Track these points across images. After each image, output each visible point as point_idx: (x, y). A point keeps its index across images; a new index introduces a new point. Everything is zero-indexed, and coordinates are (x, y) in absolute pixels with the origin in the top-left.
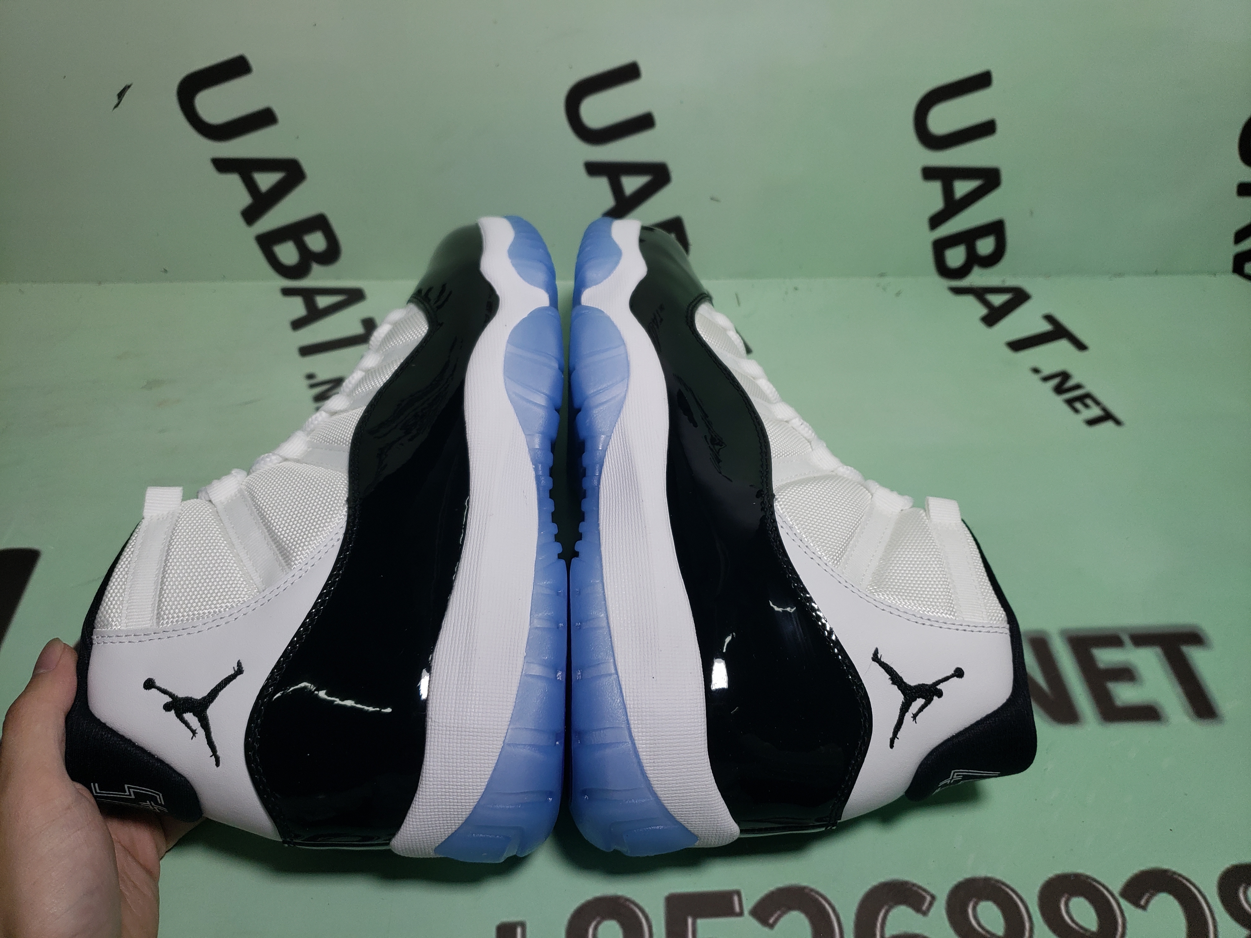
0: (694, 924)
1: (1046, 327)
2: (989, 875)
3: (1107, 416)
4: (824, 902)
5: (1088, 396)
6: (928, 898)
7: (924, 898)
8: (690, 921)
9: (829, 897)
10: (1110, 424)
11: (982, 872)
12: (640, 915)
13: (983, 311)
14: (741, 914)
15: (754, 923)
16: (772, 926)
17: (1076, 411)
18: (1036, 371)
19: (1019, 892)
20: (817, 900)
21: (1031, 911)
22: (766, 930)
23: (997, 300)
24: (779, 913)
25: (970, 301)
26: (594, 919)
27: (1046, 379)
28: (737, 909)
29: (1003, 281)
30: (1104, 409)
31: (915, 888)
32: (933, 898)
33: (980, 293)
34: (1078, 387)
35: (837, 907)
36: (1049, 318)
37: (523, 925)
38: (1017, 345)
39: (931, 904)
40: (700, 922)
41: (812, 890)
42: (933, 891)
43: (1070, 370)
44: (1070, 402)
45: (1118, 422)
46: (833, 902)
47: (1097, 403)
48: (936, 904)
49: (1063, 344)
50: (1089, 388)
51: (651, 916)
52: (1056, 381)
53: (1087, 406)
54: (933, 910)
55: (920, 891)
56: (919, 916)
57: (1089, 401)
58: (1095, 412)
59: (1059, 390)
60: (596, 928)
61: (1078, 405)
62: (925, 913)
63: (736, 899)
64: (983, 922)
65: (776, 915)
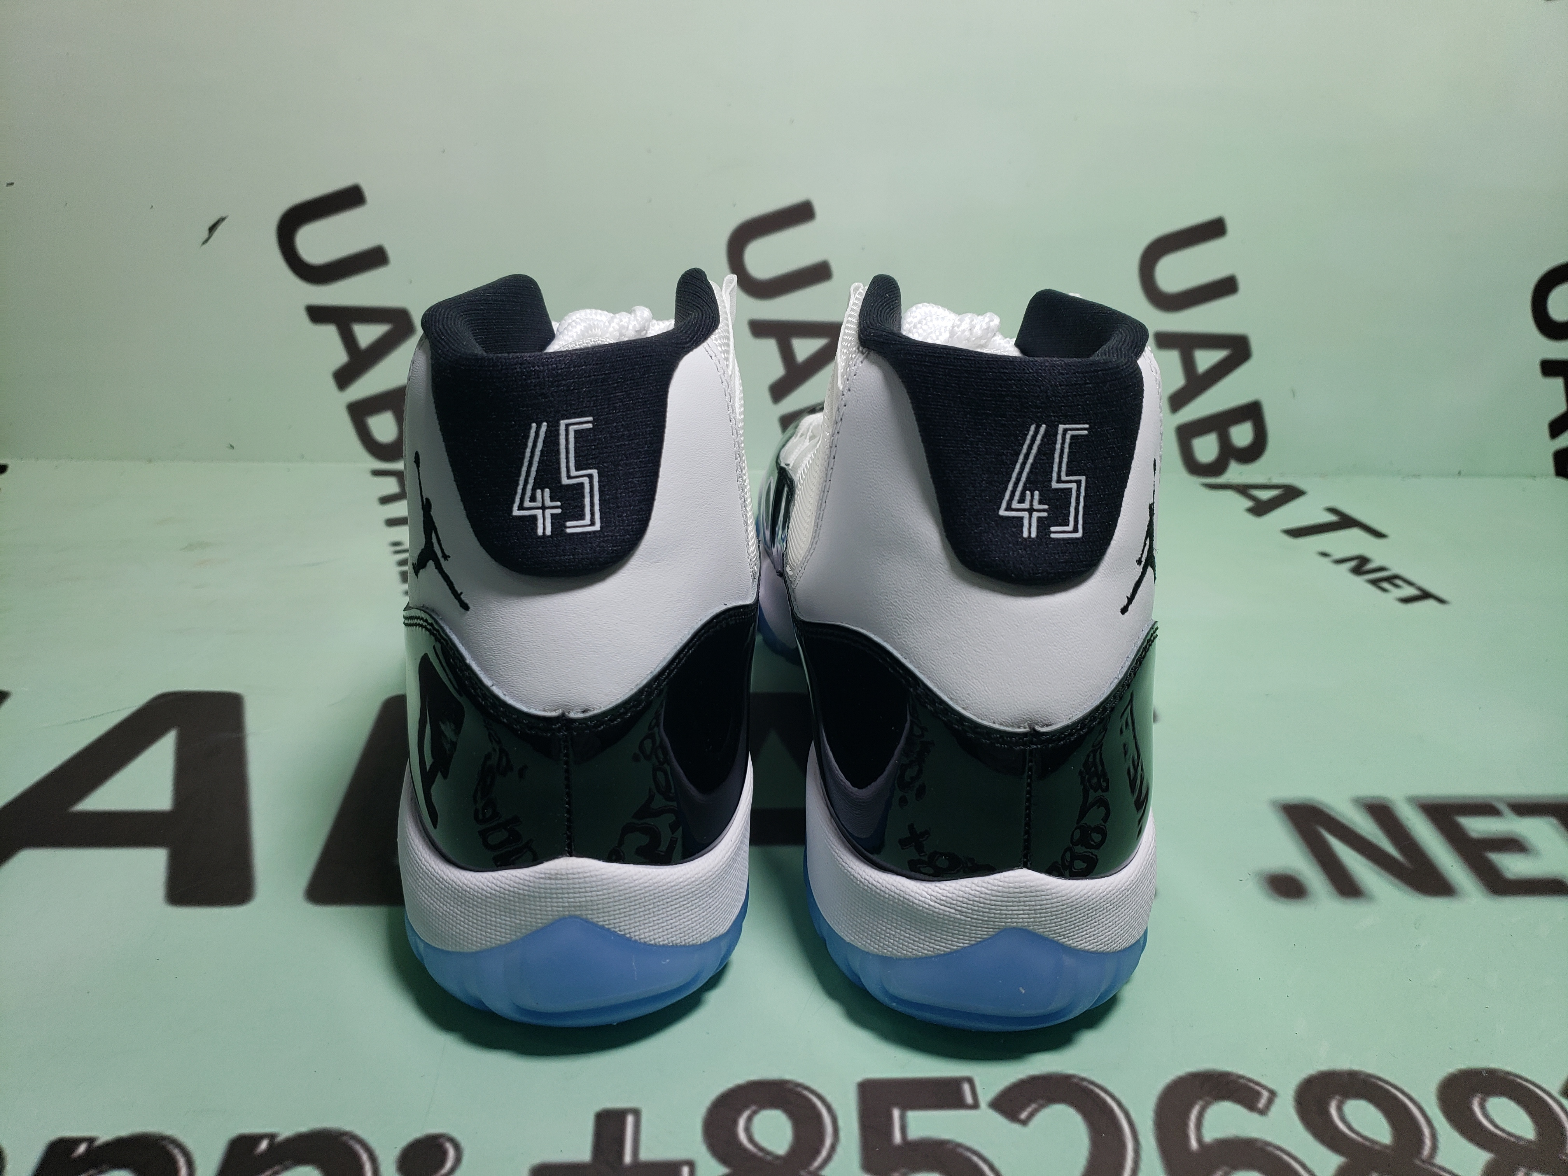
0: (903, 1118)
1: (1332, 518)
2: (1356, 1067)
3: (1425, 595)
4: (1103, 1094)
5: (1396, 577)
6: (1265, 1094)
7: (1258, 1095)
8: (896, 1113)
9: (1110, 1088)
10: (1430, 602)
11: (1344, 1063)
12: (819, 1104)
13: (1249, 504)
14: (976, 1106)
15: (998, 1118)
16: (1024, 1123)
17: (1384, 590)
18: (1325, 555)
19: (1406, 1089)
20: (1092, 1091)
21: (1429, 1113)
22: (1016, 1127)
23: (1265, 495)
24: (1034, 1106)
25: (1230, 494)
26: (746, 1107)
27: (1339, 562)
28: (969, 1100)
29: (1270, 479)
30: (1419, 589)
31: (1242, 1081)
32: (1273, 1094)
33: (1243, 490)
34: (1381, 569)
35: (1124, 1101)
36: (1332, 510)
37: (636, 1113)
38: (1296, 533)
39: (1270, 1101)
40: (911, 1115)
41: (1083, 1079)
42: (1271, 1086)
43: (1367, 553)
44: (1375, 582)
45: (1441, 601)
46: (1117, 1094)
47: (1410, 583)
48: (1278, 1101)
49: (1355, 532)
50: (1395, 570)
51: (835, 1106)
52: (1353, 564)
53: (1397, 586)
54: (1274, 1109)
55: (1251, 1085)
56: (1255, 1116)
57: (1398, 582)
58: (1410, 591)
59: (1358, 570)
60: (750, 1119)
61: (1385, 585)
62: (1263, 1112)
63: (966, 1087)
64: (1355, 1126)
65: (1029, 1110)
